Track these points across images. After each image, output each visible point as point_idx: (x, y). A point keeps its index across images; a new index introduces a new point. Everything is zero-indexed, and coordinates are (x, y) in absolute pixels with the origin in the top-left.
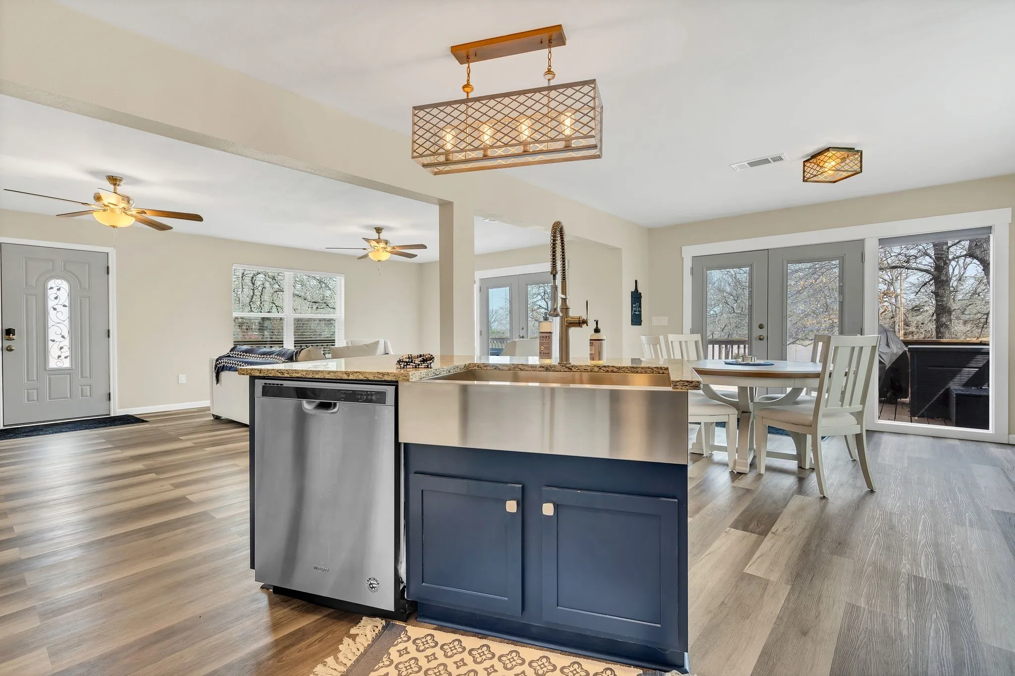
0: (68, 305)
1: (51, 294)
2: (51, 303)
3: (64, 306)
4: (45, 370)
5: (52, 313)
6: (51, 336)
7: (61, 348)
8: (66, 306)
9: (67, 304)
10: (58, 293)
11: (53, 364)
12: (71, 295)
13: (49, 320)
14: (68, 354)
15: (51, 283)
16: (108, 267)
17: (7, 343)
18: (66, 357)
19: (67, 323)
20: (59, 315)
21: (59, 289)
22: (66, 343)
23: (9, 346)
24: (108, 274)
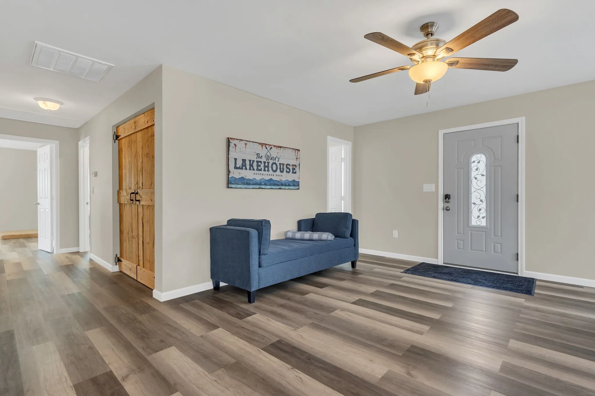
0: (485, 175)
1: (474, 166)
2: (474, 174)
3: (483, 175)
4: (469, 227)
5: (474, 181)
6: (473, 200)
7: (480, 210)
8: (484, 175)
9: (484, 173)
10: (479, 165)
11: (474, 222)
12: (488, 166)
13: (472, 188)
14: (484, 215)
15: (474, 158)
16: (518, 136)
17: (447, 205)
18: (483, 218)
19: (484, 189)
20: (479, 182)
21: (479, 162)
22: (484, 205)
23: (448, 207)
24: (518, 143)
